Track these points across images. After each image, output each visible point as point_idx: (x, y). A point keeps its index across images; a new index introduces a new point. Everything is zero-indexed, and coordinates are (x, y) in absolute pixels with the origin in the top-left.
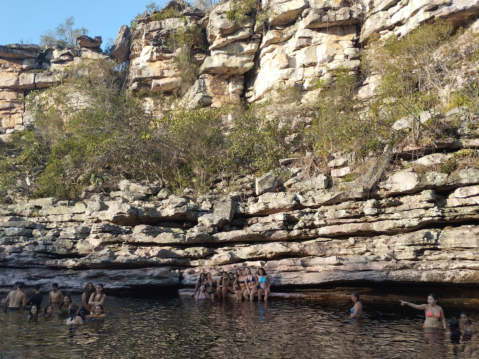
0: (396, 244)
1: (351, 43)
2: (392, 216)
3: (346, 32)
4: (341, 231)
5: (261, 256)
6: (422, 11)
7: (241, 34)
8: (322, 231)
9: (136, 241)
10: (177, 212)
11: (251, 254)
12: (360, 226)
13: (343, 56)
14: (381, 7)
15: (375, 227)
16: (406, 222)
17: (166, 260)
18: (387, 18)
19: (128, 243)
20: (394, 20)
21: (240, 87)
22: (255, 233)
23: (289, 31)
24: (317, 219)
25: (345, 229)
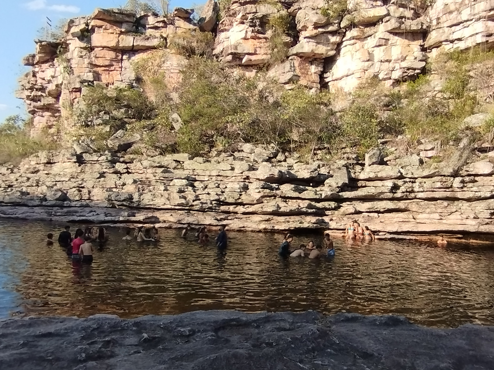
0: (477, 208)
1: (419, 47)
2: (472, 189)
3: (415, 37)
4: (434, 196)
5: (376, 210)
6: (480, 35)
7: (331, 28)
8: (420, 195)
9: (287, 196)
10: (311, 175)
11: (369, 209)
12: (448, 194)
13: (414, 58)
14: (446, 25)
15: (459, 195)
16: (482, 194)
17: (312, 210)
18: (450, 34)
19: (281, 197)
20: (455, 36)
21: (320, 69)
22: (370, 194)
23: (369, 31)
24: (417, 187)
25: (436, 195)
